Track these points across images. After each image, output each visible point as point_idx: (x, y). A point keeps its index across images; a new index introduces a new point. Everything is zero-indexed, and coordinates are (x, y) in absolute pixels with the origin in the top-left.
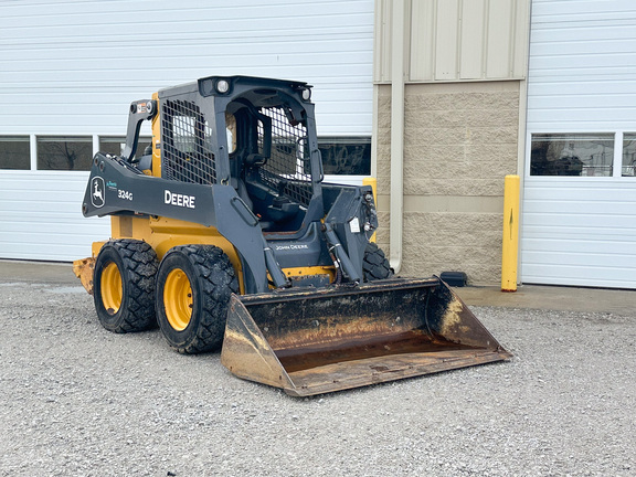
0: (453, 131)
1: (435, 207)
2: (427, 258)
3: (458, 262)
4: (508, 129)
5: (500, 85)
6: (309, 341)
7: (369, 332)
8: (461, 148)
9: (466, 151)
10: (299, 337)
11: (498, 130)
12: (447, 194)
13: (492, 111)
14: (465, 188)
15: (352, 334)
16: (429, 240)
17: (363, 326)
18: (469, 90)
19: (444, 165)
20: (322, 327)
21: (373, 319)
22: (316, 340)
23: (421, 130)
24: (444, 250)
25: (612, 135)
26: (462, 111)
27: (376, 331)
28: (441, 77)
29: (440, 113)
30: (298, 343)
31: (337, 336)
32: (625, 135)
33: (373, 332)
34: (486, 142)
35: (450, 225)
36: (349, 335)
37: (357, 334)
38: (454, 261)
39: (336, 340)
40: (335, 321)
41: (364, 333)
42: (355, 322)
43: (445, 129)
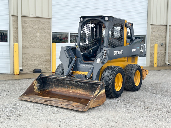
0: (34, 30)
1: (30, 52)
2: (29, 66)
3: (37, 66)
4: (48, 31)
5: (46, 19)
6: (64, 91)
7: (82, 94)
8: (37, 35)
9: (38, 36)
10: (61, 89)
11: (46, 31)
12: (34, 48)
13: (44, 26)
14: (38, 46)
15: (77, 93)
16: (29, 61)
17: (81, 92)
18: (38, 19)
19: (32, 40)
20: (68, 89)
21: (84, 90)
22: (66, 92)
23: (26, 30)
24: (33, 63)
25: (68, 33)
26: (37, 25)
27: (85, 95)
28: (31, 15)
29: (31, 25)
30: (61, 91)
31: (72, 92)
32: (71, 33)
33: (83, 95)
34: (43, 34)
35: (34, 56)
36: (76, 93)
37: (78, 94)
38: (36, 66)
39: (71, 93)
40: (72, 88)
41: (80, 94)
42: (78, 90)
43: (32, 30)
